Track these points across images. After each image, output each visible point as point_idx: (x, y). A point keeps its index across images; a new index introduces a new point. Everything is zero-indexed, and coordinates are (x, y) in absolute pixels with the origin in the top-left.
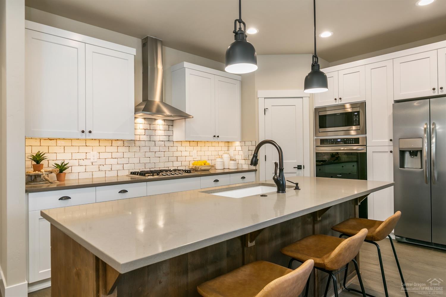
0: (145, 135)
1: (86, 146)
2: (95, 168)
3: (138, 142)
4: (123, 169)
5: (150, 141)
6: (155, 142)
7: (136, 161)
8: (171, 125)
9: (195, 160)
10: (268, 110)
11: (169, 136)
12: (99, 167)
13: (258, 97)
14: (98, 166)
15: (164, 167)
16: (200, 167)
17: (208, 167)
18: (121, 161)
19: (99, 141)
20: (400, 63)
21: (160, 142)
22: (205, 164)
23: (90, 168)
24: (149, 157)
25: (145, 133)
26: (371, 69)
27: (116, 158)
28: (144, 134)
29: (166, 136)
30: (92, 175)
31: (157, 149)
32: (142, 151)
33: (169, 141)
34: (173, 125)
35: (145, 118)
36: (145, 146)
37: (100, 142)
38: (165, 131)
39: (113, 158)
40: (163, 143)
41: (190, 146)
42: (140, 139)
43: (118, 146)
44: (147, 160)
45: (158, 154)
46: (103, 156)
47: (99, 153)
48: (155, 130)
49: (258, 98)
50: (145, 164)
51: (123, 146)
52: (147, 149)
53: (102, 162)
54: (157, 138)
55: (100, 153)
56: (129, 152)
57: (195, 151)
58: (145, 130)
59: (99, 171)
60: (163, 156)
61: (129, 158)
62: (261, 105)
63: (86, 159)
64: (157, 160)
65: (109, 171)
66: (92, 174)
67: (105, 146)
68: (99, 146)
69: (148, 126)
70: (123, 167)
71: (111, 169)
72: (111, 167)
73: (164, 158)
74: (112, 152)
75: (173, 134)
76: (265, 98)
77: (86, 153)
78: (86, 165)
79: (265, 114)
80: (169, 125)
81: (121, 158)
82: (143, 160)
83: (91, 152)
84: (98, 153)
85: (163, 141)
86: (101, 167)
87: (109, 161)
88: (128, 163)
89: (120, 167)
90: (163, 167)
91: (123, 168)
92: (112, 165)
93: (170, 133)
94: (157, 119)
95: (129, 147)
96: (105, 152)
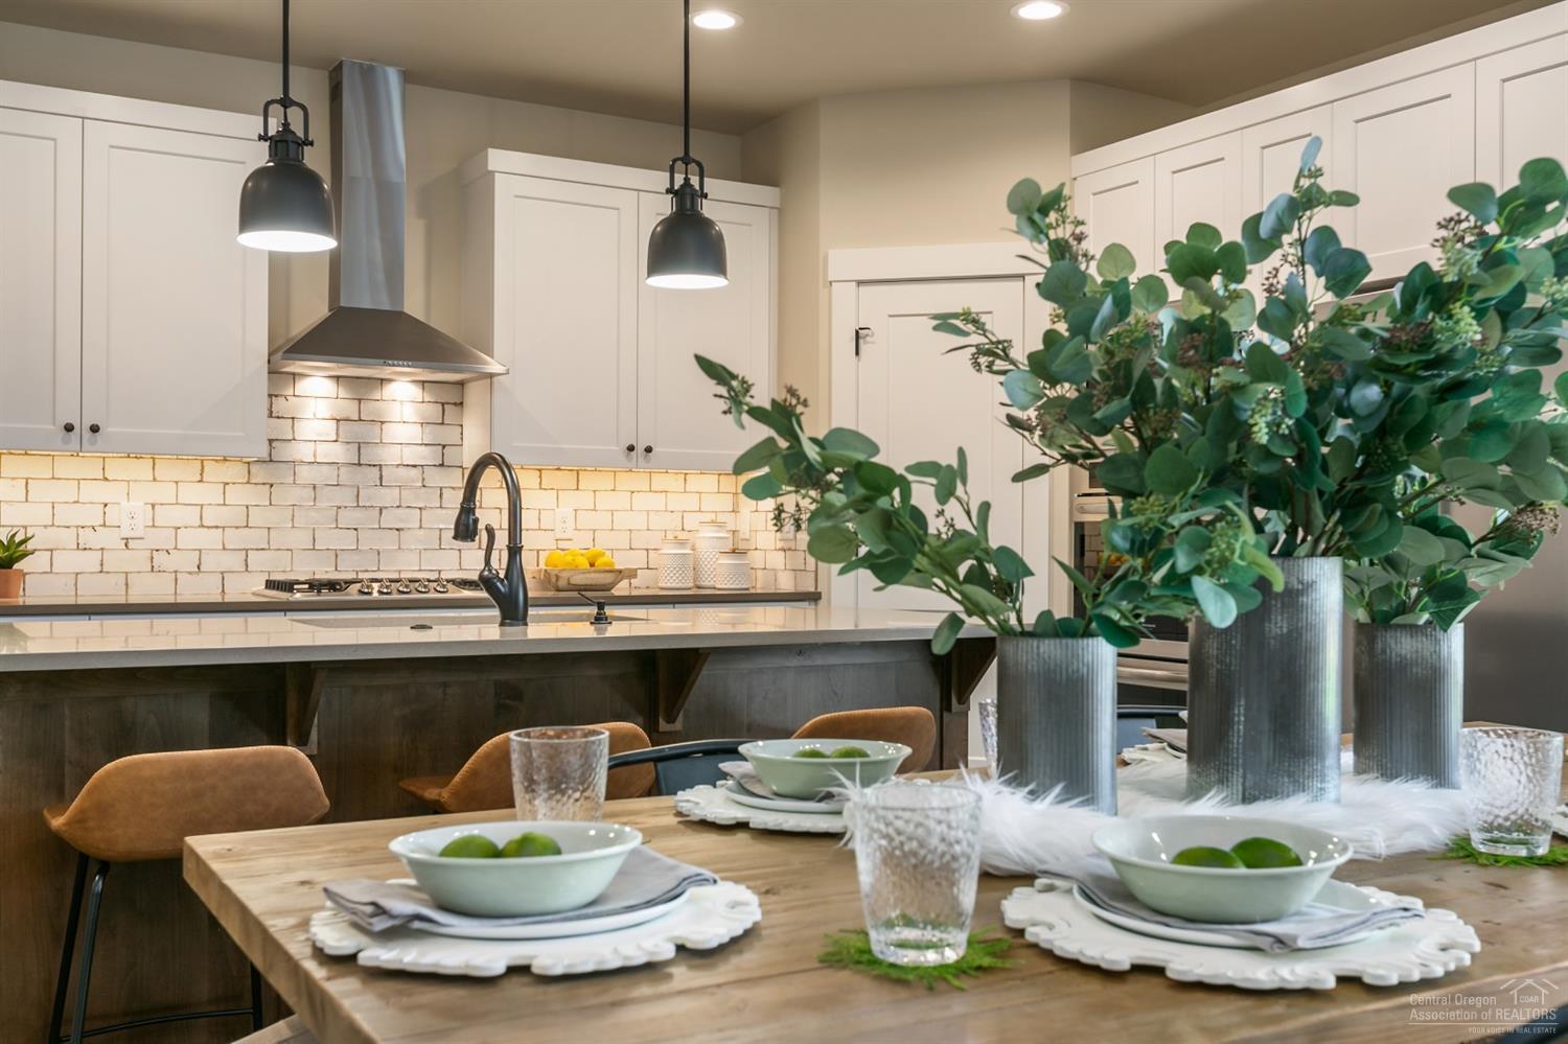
0: (336, 441)
1: (106, 479)
2: (137, 560)
3: (307, 467)
4: (247, 570)
5: (360, 464)
6: (380, 470)
7: (301, 539)
8: (455, 404)
9: (562, 545)
10: (873, 335)
11: (444, 447)
12: (152, 558)
13: (830, 279)
14: (148, 553)
15: (420, 570)
16: (564, 575)
17: (603, 575)
18: (235, 538)
19: (154, 464)
20: (1357, 122)
21: (401, 469)
22: (592, 565)
23: (117, 561)
24: (355, 529)
25: (337, 434)
26: (1264, 148)
27: (217, 527)
28: (334, 438)
29: (428, 447)
30: (127, 584)
31: (388, 497)
32: (321, 504)
33: (442, 465)
34: (461, 403)
35: (338, 378)
36: (338, 485)
37: (156, 467)
38: (428, 429)
39: (208, 527)
40: (414, 472)
41: (541, 488)
42: (315, 456)
43: (227, 484)
44: (346, 541)
45: (388, 519)
46: (166, 516)
47: (153, 506)
48: (382, 423)
49: (831, 283)
50: (336, 556)
51: (248, 482)
52: (345, 497)
53: (163, 539)
54: (390, 456)
55: (156, 507)
56: (271, 504)
57: (566, 510)
58: (338, 420)
59: (152, 571)
60: (418, 526)
61: (269, 528)
62: (845, 309)
63: (104, 525)
64: (388, 542)
65: (190, 573)
66: (124, 582)
67: (177, 482)
68: (154, 479)
69: (349, 408)
70: (246, 560)
71: (199, 568)
72: (200, 559)
73: (422, 532)
74: (202, 506)
75: (462, 439)
76: (860, 283)
77: (106, 505)
78: (102, 549)
79: (857, 353)
80: (443, 404)
81: (237, 527)
82: (329, 539)
83: (124, 503)
84: (150, 506)
85: (415, 466)
86: (159, 558)
87: (189, 539)
88: (267, 547)
89: (234, 561)
90: (417, 568)
91: (247, 566)
92: (200, 550)
93: (449, 435)
94: (390, 380)
95: (272, 486)
96: (177, 504)
